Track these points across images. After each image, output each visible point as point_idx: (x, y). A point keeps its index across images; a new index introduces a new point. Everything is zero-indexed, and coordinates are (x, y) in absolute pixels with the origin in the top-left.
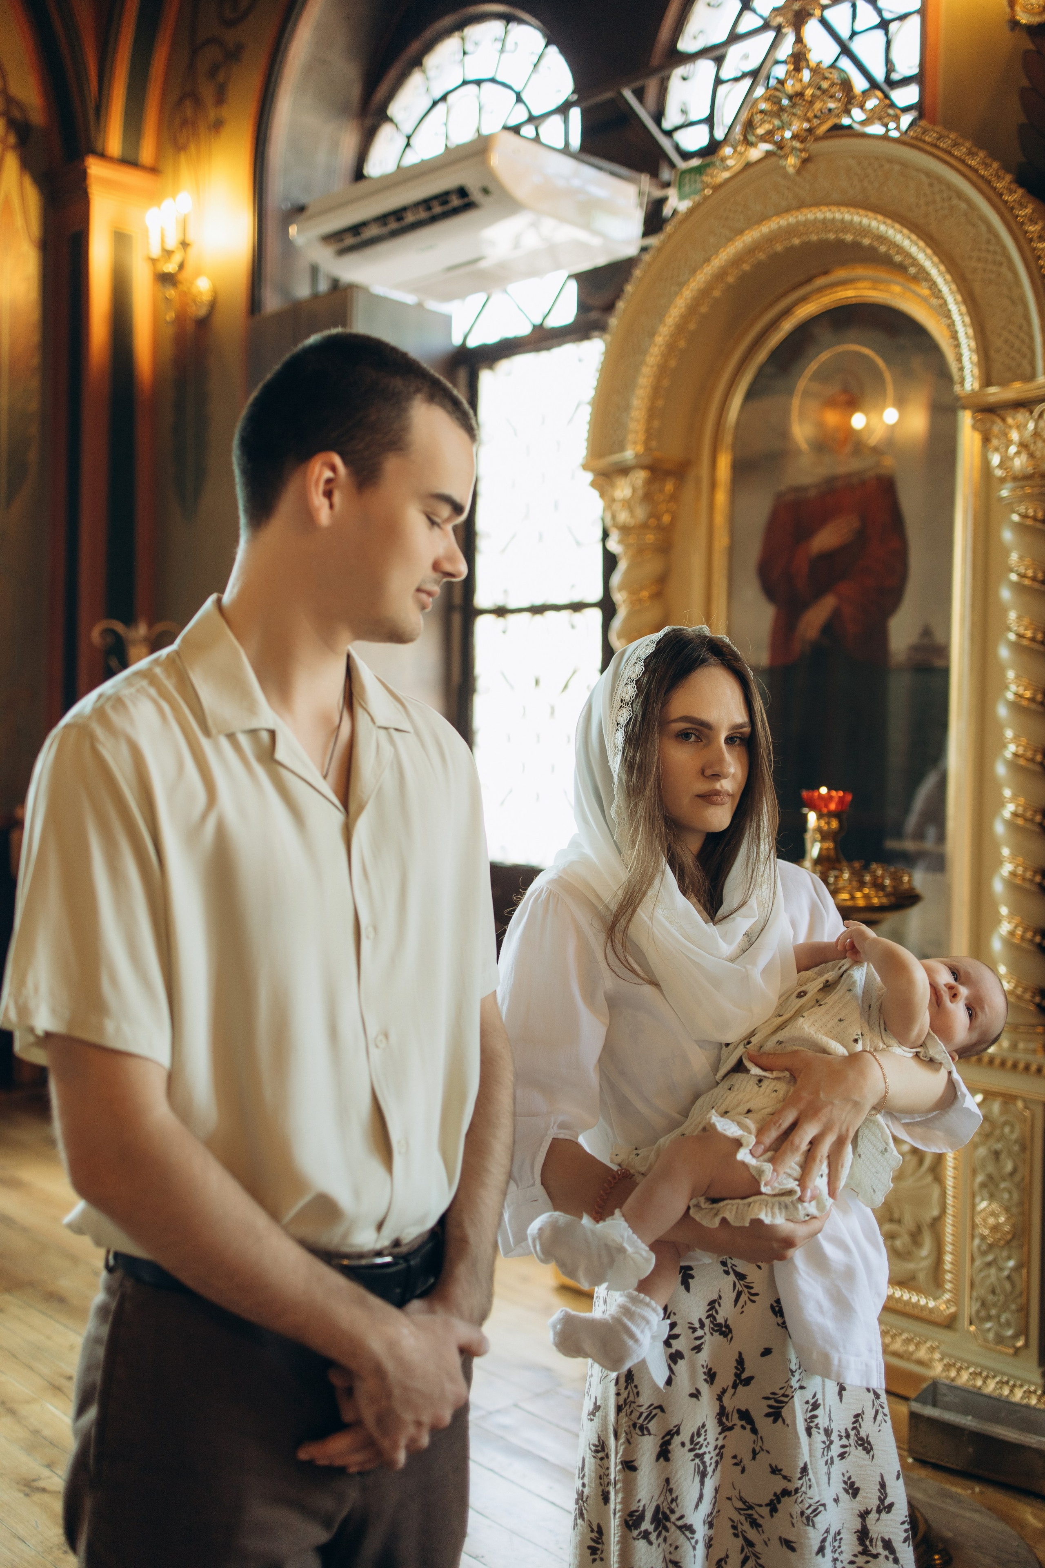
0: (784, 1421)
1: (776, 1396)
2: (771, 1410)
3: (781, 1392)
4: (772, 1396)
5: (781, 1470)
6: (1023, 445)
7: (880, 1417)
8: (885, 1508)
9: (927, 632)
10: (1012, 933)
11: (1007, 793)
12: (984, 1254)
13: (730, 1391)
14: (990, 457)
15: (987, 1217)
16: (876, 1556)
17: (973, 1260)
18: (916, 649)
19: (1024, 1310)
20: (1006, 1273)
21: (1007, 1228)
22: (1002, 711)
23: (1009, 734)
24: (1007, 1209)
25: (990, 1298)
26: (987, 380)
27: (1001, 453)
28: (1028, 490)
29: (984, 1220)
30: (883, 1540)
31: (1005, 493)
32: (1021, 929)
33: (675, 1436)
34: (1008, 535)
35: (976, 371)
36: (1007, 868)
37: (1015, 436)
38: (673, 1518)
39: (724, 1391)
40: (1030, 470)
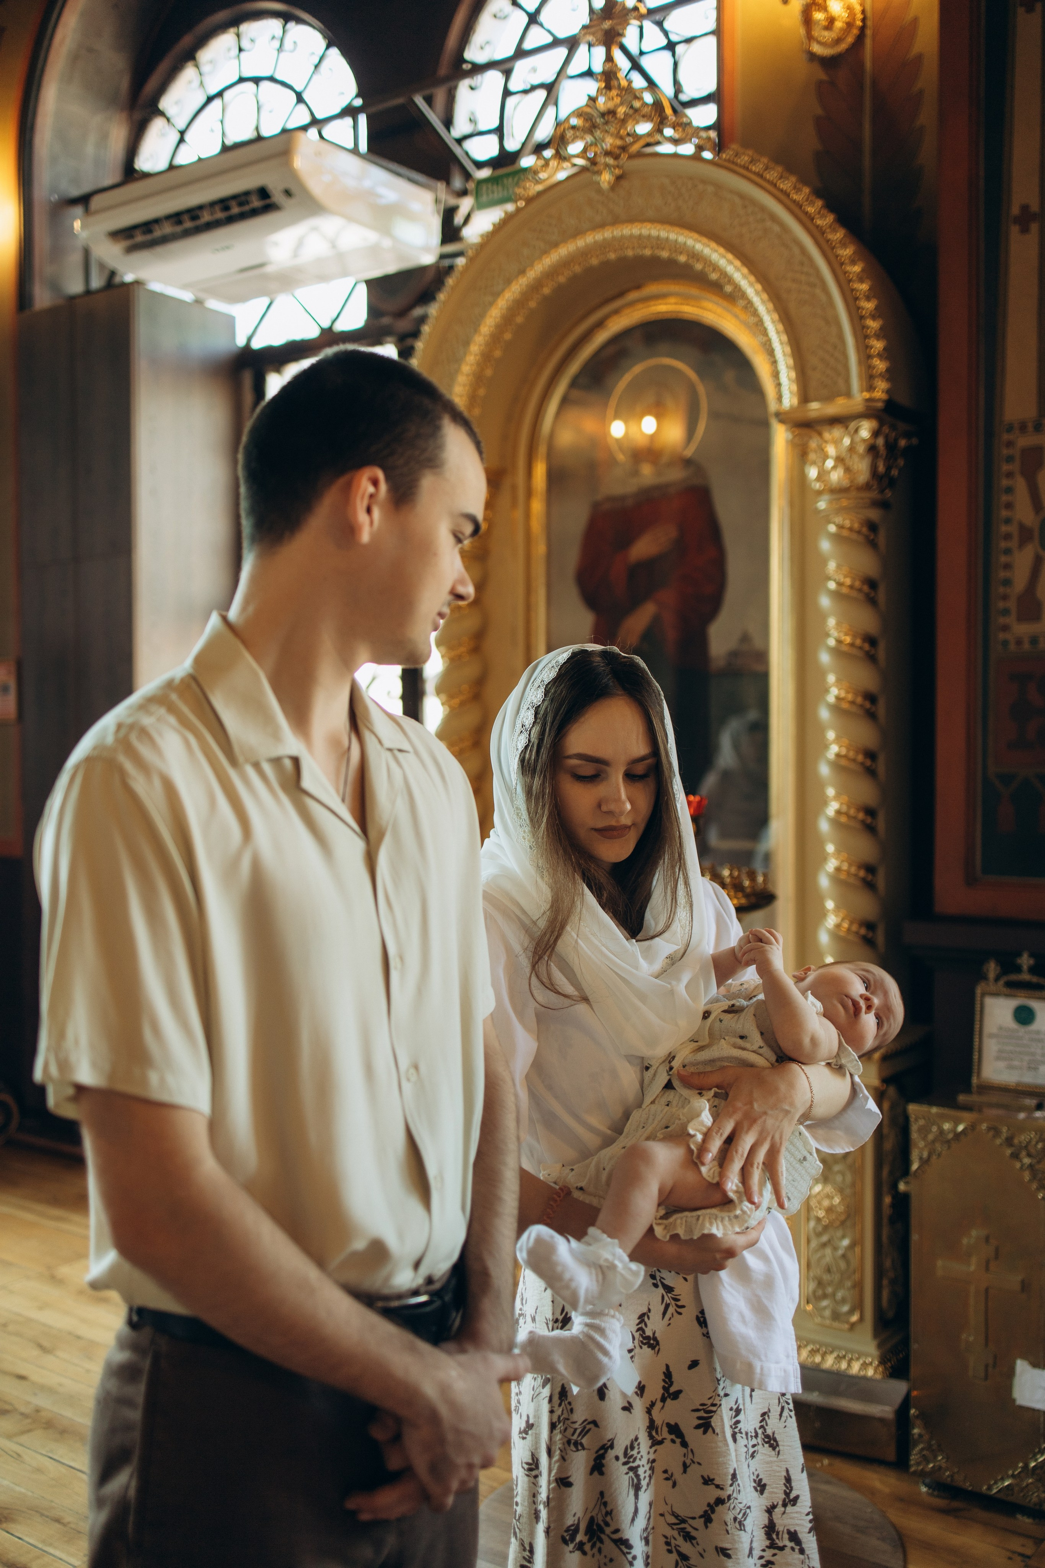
0: (714, 1431)
1: (705, 1407)
2: (701, 1422)
3: (709, 1402)
4: (701, 1407)
5: (713, 1480)
6: (839, 460)
7: (786, 1413)
8: (790, 1501)
9: (745, 638)
10: (838, 926)
11: (831, 792)
12: (819, 1235)
13: (659, 1404)
14: (806, 470)
15: (822, 1199)
16: (782, 1548)
17: (809, 1241)
18: (734, 654)
19: (858, 1286)
20: (840, 1252)
21: (841, 1209)
22: (824, 714)
23: (831, 735)
24: (841, 1191)
25: (826, 1277)
26: (805, 397)
27: (819, 467)
28: (845, 503)
29: (819, 1203)
30: (789, 1532)
31: (822, 505)
32: (847, 921)
33: (609, 1451)
34: (825, 545)
35: (795, 388)
36: (831, 865)
37: (831, 450)
38: (608, 1530)
39: (653, 1404)
40: (846, 483)
